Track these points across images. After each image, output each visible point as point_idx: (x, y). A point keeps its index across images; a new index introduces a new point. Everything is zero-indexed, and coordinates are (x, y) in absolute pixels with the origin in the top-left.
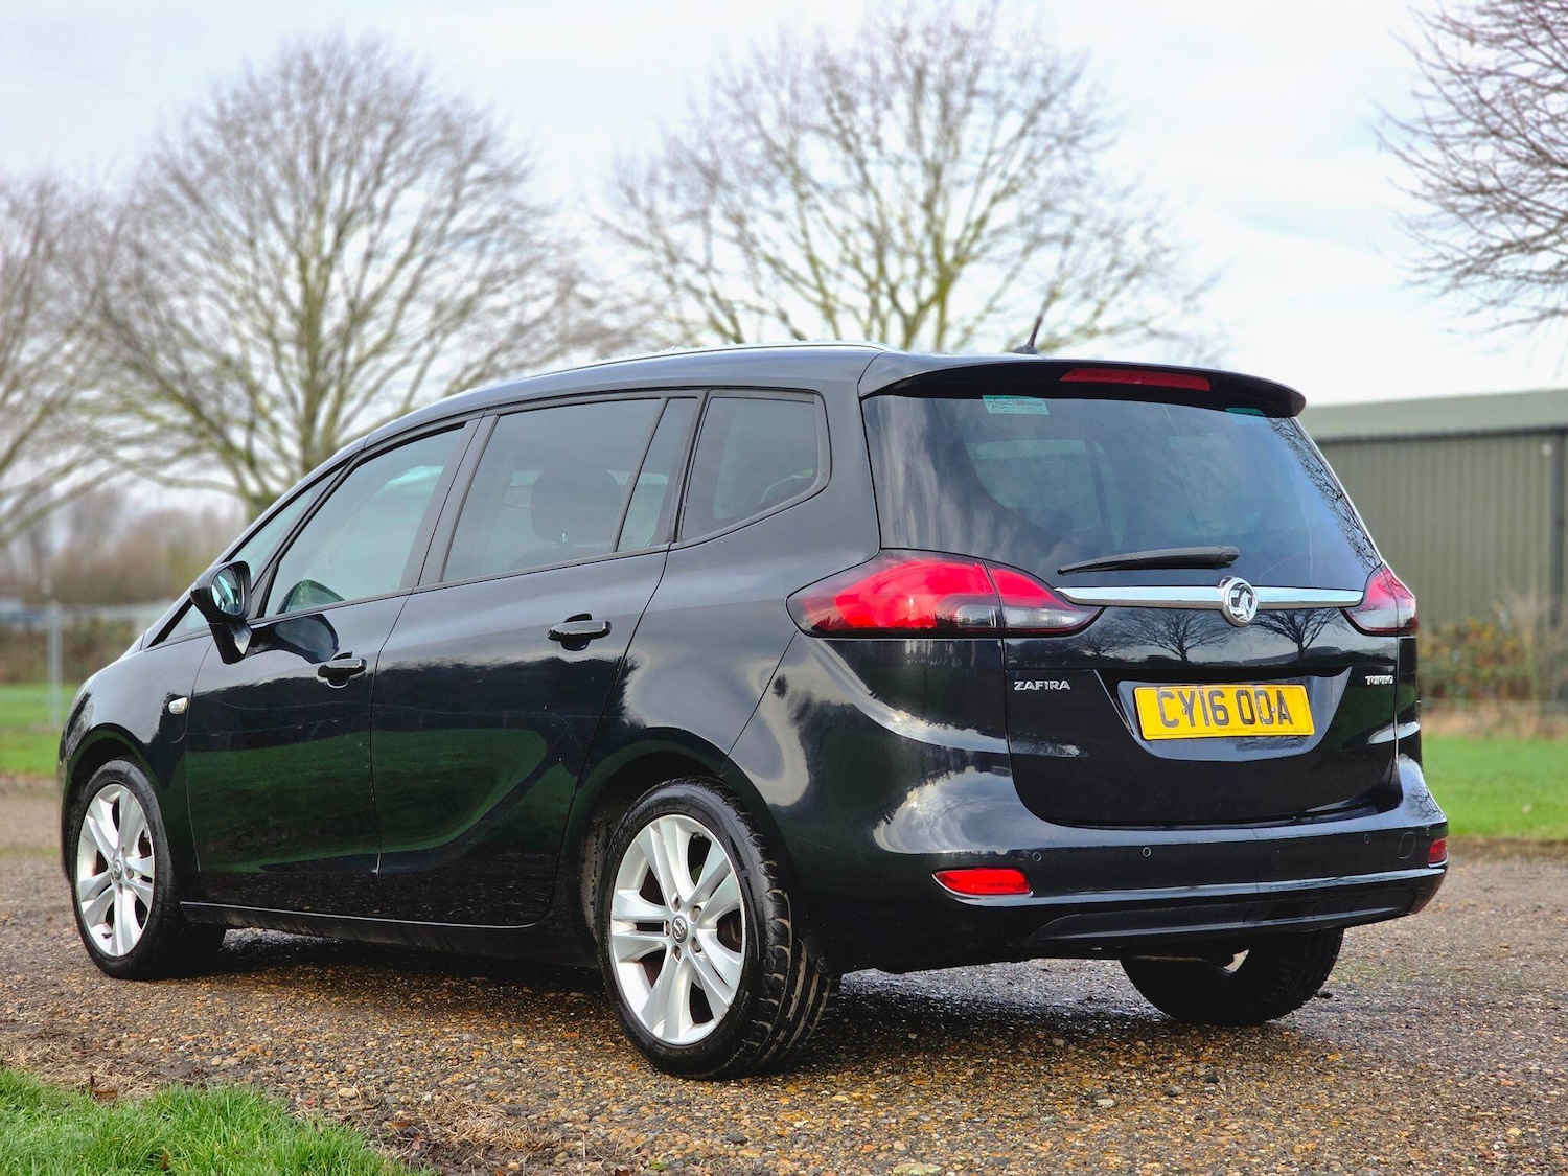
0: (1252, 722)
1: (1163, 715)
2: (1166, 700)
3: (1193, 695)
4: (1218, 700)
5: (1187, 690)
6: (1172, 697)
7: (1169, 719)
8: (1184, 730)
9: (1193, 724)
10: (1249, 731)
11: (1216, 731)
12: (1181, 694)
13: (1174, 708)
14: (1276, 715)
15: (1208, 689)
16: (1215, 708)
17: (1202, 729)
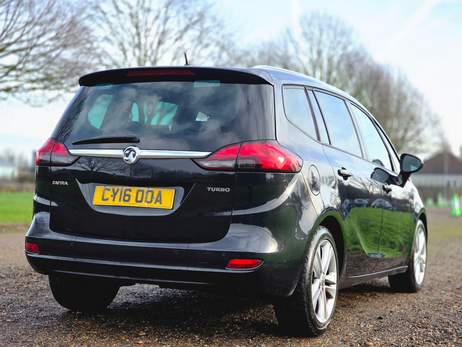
0: (141, 201)
1: (103, 196)
2: (106, 191)
3: (118, 190)
4: (128, 193)
5: (116, 188)
6: (109, 190)
7: (105, 198)
8: (110, 202)
9: (114, 200)
10: (138, 205)
11: (122, 204)
12: (113, 190)
13: (108, 194)
14: (154, 200)
15: (126, 188)
16: (125, 195)
17: (117, 203)
